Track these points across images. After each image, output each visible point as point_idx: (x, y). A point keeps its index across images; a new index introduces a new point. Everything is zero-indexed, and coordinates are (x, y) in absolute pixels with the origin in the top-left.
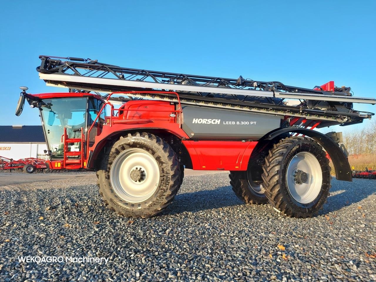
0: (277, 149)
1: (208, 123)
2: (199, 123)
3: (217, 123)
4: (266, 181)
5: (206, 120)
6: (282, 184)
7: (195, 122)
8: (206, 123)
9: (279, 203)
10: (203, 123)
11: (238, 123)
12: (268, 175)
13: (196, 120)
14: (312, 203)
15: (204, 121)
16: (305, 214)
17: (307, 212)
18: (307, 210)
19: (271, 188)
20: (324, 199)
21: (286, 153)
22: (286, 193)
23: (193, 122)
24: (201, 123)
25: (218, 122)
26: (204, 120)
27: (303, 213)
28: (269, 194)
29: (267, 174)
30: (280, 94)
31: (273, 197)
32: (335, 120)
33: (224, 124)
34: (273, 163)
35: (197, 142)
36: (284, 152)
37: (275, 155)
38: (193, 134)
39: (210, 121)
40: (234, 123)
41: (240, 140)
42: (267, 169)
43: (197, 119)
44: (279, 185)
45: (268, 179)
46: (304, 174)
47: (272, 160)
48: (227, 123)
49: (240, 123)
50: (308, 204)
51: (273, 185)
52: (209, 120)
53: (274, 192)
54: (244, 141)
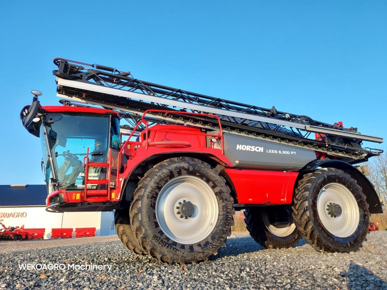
0: (302, 185)
1: (252, 150)
2: (243, 149)
3: (261, 151)
4: (297, 220)
5: (250, 147)
6: (314, 220)
7: (239, 148)
8: (250, 150)
9: (316, 241)
10: (247, 150)
11: (280, 152)
12: (298, 213)
13: (239, 146)
14: (352, 236)
15: (248, 148)
16: (347, 248)
17: (349, 246)
18: (349, 244)
19: (303, 226)
20: (366, 230)
21: (312, 187)
22: (321, 228)
23: (237, 149)
24: (244, 149)
25: (261, 149)
26: (248, 146)
27: (345, 247)
28: (303, 233)
29: (296, 212)
30: (310, 127)
31: (308, 236)
32: (350, 157)
33: (267, 152)
34: (300, 199)
35: (241, 171)
36: (310, 187)
37: (300, 191)
38: (237, 162)
39: (253, 149)
40: (276, 152)
41: (282, 170)
42: (296, 206)
43: (241, 145)
44: (311, 221)
45: (299, 217)
46: (337, 206)
47: (298, 197)
48: (270, 151)
49: (282, 152)
50: (349, 237)
51: (305, 222)
52: (253, 147)
53: (308, 230)
54: (285, 171)
